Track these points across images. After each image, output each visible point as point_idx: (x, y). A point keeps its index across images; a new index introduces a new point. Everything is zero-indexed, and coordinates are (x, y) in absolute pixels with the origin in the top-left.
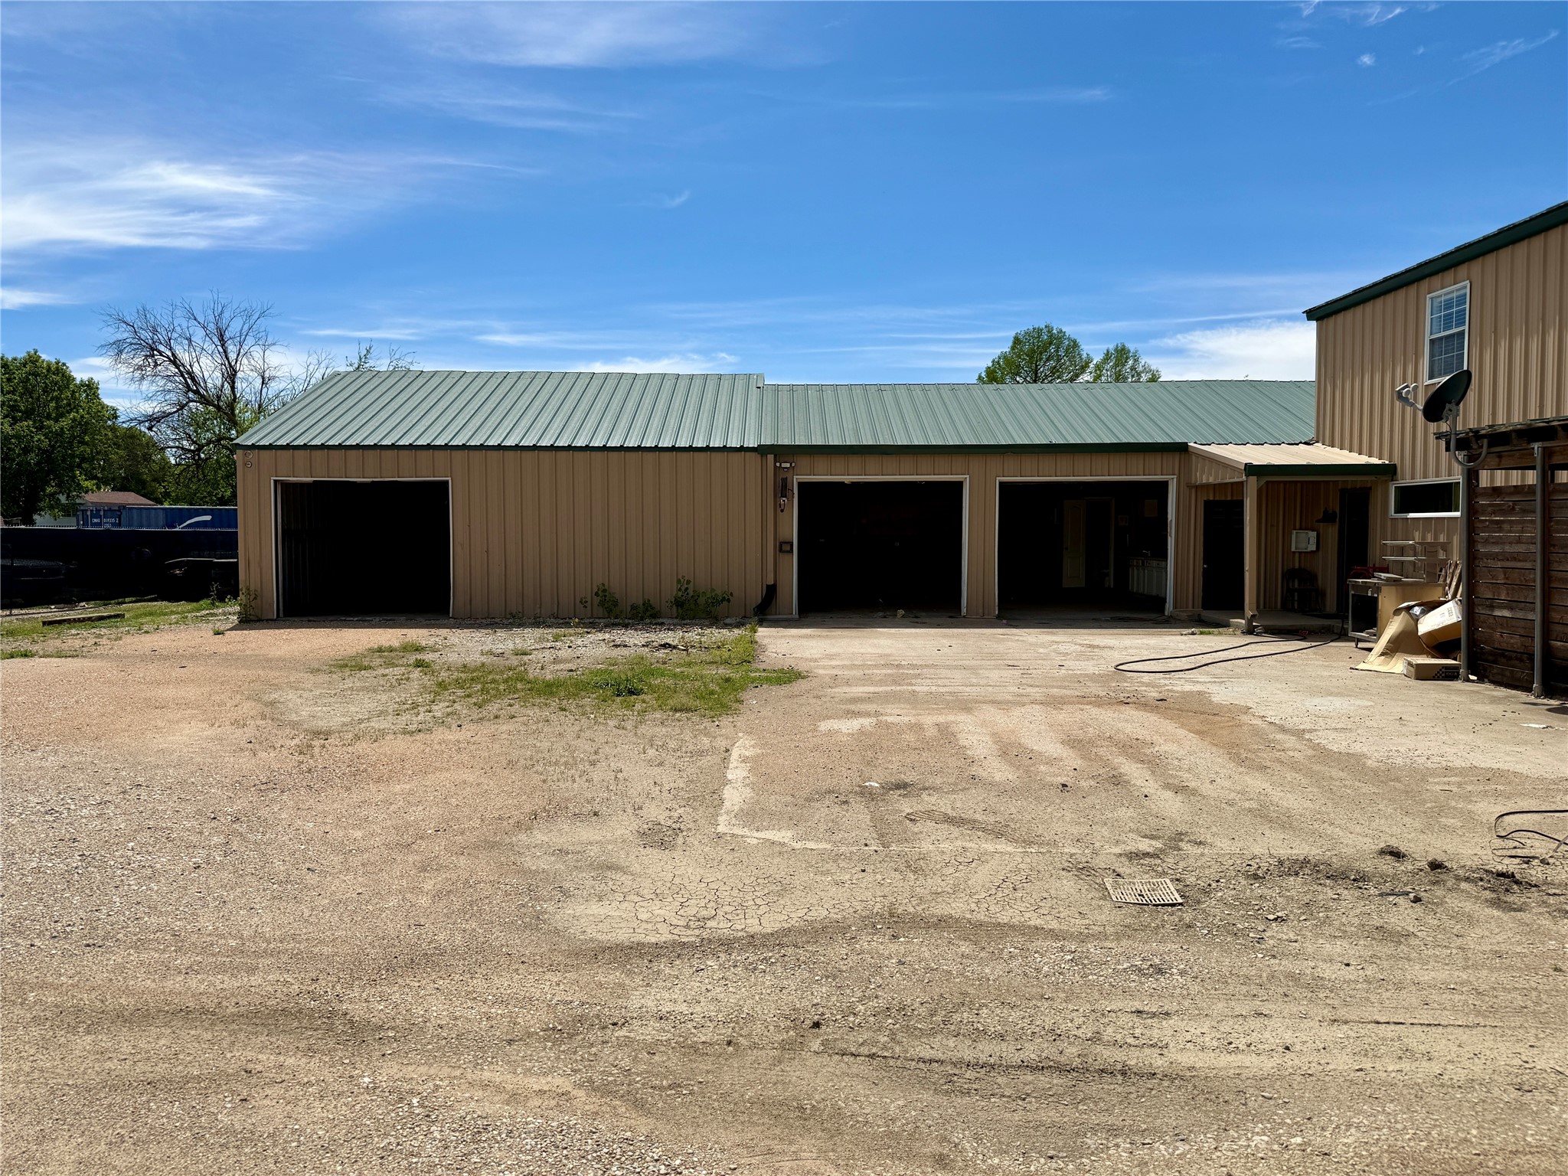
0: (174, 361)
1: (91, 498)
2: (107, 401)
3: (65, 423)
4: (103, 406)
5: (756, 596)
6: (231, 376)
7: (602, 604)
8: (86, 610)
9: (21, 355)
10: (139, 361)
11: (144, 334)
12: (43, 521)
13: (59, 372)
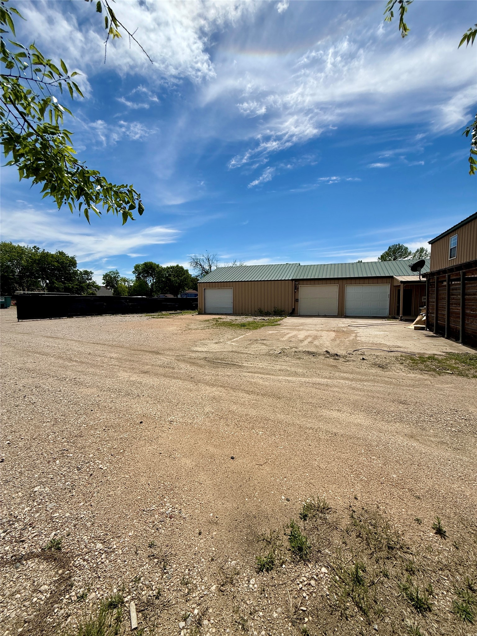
0: (200, 265)
1: (187, 292)
2: (190, 273)
3: (182, 278)
4: (189, 274)
5: (290, 311)
6: (210, 267)
7: (260, 312)
8: (178, 311)
9: (176, 265)
10: (194, 265)
11: (196, 260)
12: (179, 296)
13: (182, 268)
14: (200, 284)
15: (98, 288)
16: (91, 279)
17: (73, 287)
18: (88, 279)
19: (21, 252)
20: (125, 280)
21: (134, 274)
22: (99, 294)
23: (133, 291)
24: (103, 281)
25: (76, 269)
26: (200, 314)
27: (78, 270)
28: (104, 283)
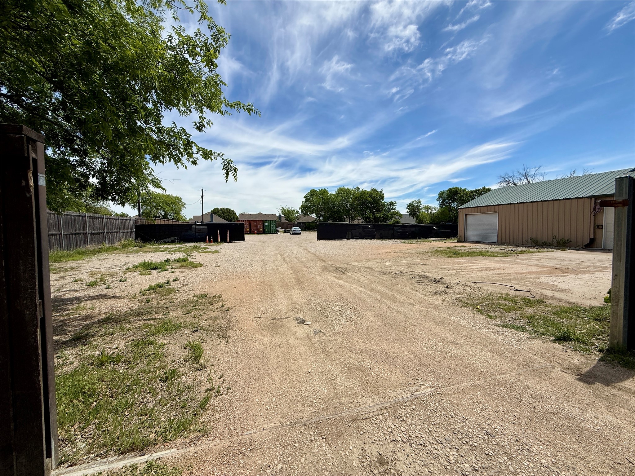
7: (533, 241)
14: (461, 210)
15: (401, 216)
16: (395, 209)
17: (380, 217)
18: (392, 209)
19: (348, 192)
20: (427, 208)
21: (438, 201)
22: (402, 221)
23: (436, 219)
24: (407, 210)
25: (384, 201)
26: (459, 241)
27: (385, 202)
28: (408, 212)
